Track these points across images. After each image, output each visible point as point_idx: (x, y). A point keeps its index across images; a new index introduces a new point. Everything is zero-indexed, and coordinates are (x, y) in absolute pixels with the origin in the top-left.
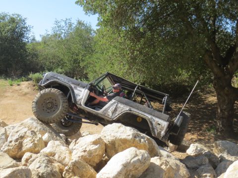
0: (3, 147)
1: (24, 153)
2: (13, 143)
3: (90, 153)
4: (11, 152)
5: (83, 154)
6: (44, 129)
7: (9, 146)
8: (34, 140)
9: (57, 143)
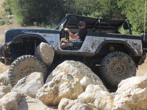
0: (39, 93)
1: (60, 99)
2: (49, 88)
3: (136, 98)
4: (47, 98)
5: (127, 99)
6: (81, 73)
7: (44, 91)
8: (70, 84)
9: (97, 87)
